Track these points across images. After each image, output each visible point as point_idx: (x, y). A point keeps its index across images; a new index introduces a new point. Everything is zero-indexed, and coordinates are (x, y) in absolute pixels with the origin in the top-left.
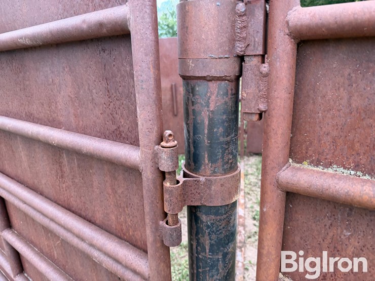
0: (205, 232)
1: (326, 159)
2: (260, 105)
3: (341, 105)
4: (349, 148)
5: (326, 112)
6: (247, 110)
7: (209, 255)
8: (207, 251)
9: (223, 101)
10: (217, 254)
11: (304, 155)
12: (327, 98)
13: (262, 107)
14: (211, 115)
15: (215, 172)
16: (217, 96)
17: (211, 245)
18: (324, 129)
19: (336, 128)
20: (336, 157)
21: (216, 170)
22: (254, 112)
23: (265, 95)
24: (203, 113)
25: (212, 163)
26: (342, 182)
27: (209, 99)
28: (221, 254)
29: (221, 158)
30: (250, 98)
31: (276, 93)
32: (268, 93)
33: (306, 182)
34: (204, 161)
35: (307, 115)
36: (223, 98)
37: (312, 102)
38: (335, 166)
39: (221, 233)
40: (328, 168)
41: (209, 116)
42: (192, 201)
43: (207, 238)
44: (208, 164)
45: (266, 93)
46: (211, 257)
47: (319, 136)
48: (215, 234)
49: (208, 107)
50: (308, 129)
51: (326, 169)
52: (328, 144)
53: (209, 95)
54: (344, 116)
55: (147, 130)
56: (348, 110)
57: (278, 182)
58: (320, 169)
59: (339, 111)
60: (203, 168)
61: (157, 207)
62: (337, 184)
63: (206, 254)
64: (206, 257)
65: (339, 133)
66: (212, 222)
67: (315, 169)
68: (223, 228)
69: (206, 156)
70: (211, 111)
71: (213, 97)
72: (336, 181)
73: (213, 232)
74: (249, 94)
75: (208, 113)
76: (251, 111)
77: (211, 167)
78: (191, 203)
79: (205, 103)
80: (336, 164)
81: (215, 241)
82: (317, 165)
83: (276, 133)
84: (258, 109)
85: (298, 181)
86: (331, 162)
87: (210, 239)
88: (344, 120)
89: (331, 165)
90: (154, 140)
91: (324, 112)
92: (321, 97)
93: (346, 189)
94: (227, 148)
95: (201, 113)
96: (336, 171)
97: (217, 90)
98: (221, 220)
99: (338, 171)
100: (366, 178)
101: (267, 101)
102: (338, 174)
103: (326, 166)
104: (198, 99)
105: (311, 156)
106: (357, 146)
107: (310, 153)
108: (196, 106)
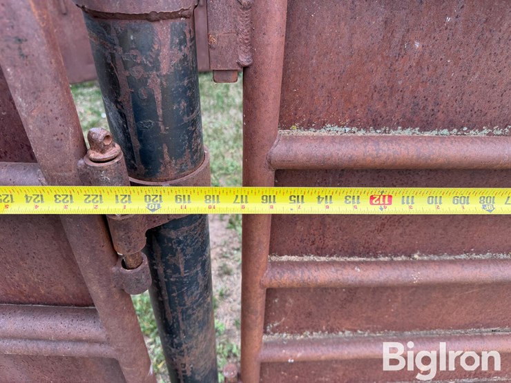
0: (177, 250)
1: (319, 118)
2: (240, 58)
3: (341, 45)
4: (345, 101)
5: (322, 57)
6: (219, 66)
7: (185, 273)
8: (182, 270)
9: (181, 55)
10: (195, 267)
11: (293, 118)
12: (324, 37)
13: (244, 60)
14: (164, 83)
15: (182, 170)
16: (171, 47)
17: (187, 261)
18: (319, 81)
19: (332, 77)
20: (331, 114)
21: (183, 167)
22: (231, 68)
23: (247, 39)
24: (149, 81)
25: (176, 159)
26: (344, 147)
27: (158, 55)
28: (199, 265)
29: (188, 148)
30: (224, 46)
31: (266, 37)
32: (252, 37)
33: (304, 155)
34: (163, 158)
35: (297, 63)
36: (181, 50)
37: (303, 43)
38: (329, 125)
39: (197, 242)
40: (320, 129)
41: (162, 84)
42: (154, 222)
43: (181, 255)
44: (170, 162)
45: (248, 37)
46: (188, 274)
47: (312, 90)
48: (190, 247)
49: (158, 70)
50: (298, 83)
51: (318, 131)
52: (321, 99)
53: (156, 47)
54: (343, 60)
55: (55, 138)
56: (348, 53)
57: (270, 162)
58: (310, 133)
59: (337, 54)
60: (163, 169)
61: (104, 252)
62: (339, 150)
63: (180, 273)
64: (181, 277)
65: (336, 83)
66: (185, 234)
67: (306, 133)
68: (200, 235)
69: (166, 150)
70: (164, 76)
71: (165, 51)
72: (338, 146)
73: (188, 245)
74: (220, 39)
75: (159, 80)
76: (227, 67)
77: (176, 164)
78: (155, 224)
79: (150, 62)
80: (329, 122)
81: (191, 255)
82: (308, 128)
83: (267, 99)
84: (238, 63)
85: (295, 156)
86: (324, 122)
87: (185, 255)
88: (343, 66)
89: (324, 125)
90: (73, 151)
91: (320, 56)
92: (316, 35)
93: (349, 154)
94: (194, 130)
95: (147, 82)
96: (330, 130)
97: (169, 36)
98: (195, 227)
99: (332, 131)
100: (361, 133)
101: (252, 51)
102: (332, 134)
103: (319, 127)
104: (135, 57)
105: (301, 118)
106: (355, 98)
107: (300, 114)
108: (134, 69)
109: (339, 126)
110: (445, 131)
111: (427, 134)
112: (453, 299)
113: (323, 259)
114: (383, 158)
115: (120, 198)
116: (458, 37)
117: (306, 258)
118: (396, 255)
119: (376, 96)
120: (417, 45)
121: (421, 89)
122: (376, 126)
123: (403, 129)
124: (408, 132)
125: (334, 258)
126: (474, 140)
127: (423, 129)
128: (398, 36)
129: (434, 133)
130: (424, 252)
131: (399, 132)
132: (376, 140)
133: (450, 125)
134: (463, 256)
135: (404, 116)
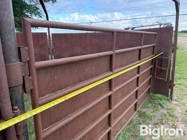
1: (44, 94)
4: (48, 90)
6: (27, 90)
19: (45, 86)
20: (46, 93)
30: (28, 87)
41: (21, 96)
45: (32, 84)
52: (44, 91)
56: (46, 82)
58: (43, 97)
67: (43, 98)
71: (21, 90)
84: (31, 89)
99: (47, 95)
100: (52, 94)
101: (33, 86)
102: (47, 96)
103: (44, 96)
104: (16, 93)
105: (41, 95)
106: (49, 88)
107: (40, 95)
108: (16, 95)
109: (48, 94)
110: (64, 89)
111: (62, 90)
112: (79, 122)
113: (52, 125)
114: (58, 96)
115: (25, 116)
116: (61, 75)
117: (49, 127)
118: (66, 117)
119: (52, 87)
120: (56, 78)
121: (59, 84)
122: (54, 92)
123: (58, 91)
124: (59, 91)
125: (55, 124)
126: (69, 88)
127: (61, 90)
128: (53, 77)
129: (63, 90)
130: (70, 114)
131: (58, 92)
132: (55, 94)
133: (65, 88)
134: (76, 111)
135: (58, 89)
